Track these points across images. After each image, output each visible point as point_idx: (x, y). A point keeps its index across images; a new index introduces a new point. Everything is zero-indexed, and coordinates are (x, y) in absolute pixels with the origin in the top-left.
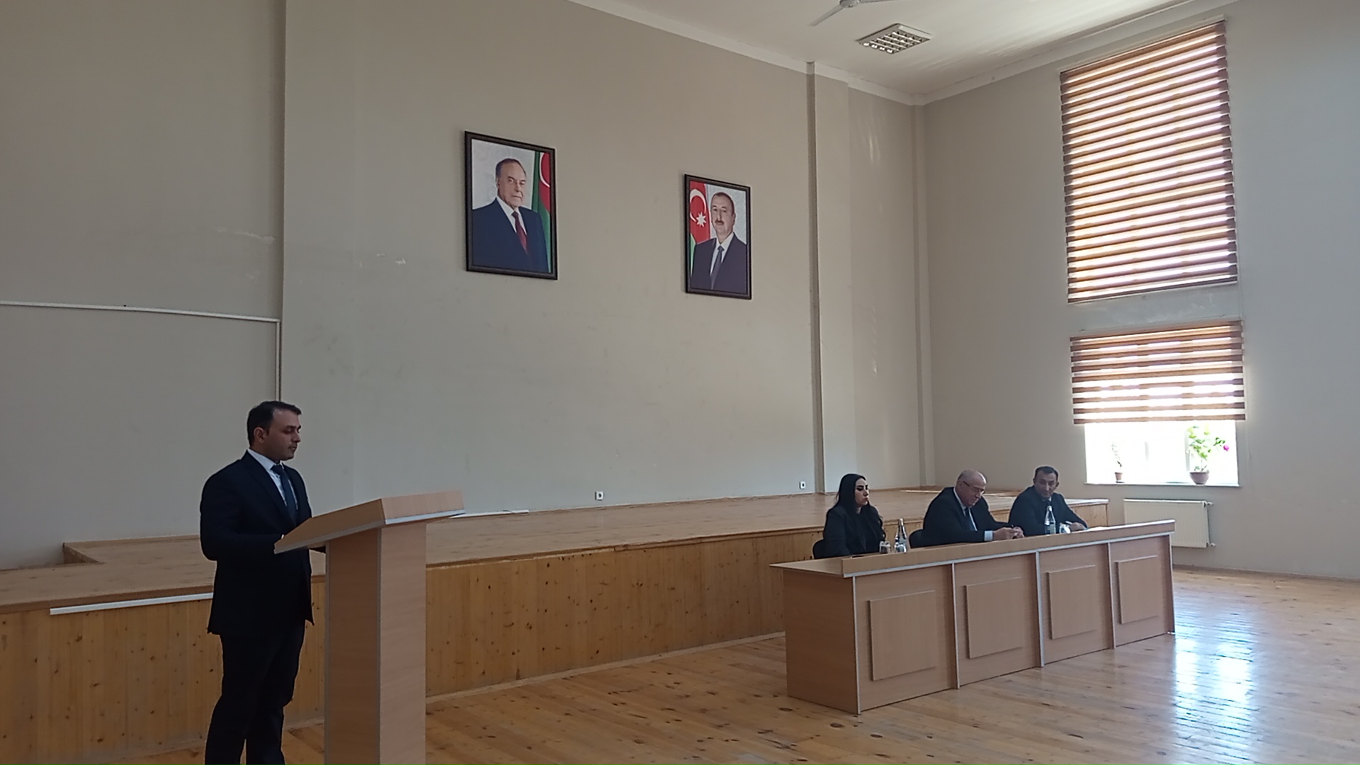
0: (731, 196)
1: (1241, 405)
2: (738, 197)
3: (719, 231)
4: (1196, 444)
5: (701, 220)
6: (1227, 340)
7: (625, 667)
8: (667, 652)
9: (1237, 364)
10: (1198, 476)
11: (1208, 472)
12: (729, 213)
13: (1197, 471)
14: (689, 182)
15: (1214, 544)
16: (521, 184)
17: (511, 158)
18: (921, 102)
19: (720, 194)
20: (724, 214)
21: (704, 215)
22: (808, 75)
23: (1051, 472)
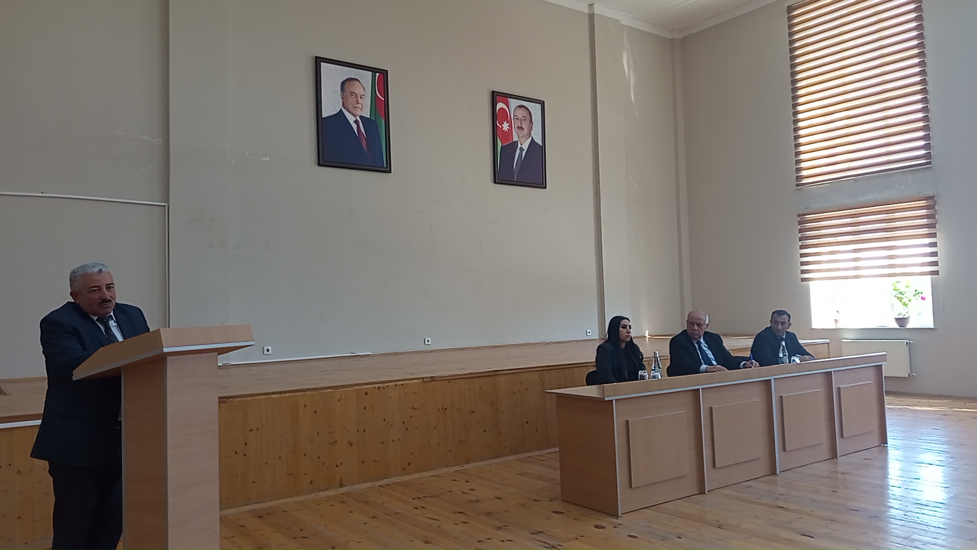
0: (529, 108)
1: (935, 264)
2: (535, 109)
3: (520, 135)
4: (899, 296)
5: (506, 126)
6: (924, 212)
7: (432, 476)
8: (468, 463)
9: (932, 231)
10: (901, 321)
11: (909, 317)
12: (528, 121)
13: (900, 317)
14: (495, 97)
15: (913, 374)
16: (361, 98)
17: (353, 77)
18: (679, 36)
19: (521, 106)
20: (524, 122)
21: (507, 123)
22: (589, 14)
23: (784, 315)
